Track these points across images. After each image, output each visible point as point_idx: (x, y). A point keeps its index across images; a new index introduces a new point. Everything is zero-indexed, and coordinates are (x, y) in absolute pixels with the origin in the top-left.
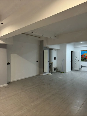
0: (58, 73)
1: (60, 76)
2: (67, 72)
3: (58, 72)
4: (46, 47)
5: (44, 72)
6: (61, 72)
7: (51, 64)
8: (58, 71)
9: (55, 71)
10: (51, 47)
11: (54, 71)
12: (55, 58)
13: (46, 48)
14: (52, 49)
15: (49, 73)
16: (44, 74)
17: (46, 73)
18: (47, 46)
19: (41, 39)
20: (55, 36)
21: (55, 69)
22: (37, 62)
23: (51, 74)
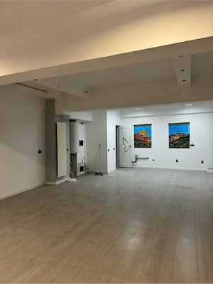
0: (90, 176)
1: (97, 183)
2: (109, 171)
3: (88, 173)
4: (62, 116)
5: (59, 175)
6: (97, 174)
7: (73, 156)
8: (90, 171)
9: (83, 173)
10: (73, 115)
11: (79, 173)
12: (81, 143)
13: (62, 118)
14: (75, 121)
15: (69, 179)
16: (58, 183)
17: (62, 178)
18: (65, 113)
19: (50, 96)
20: (86, 92)
21: (82, 169)
22: (40, 152)
23: (74, 180)
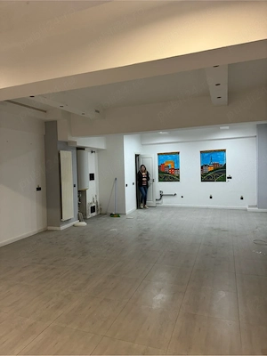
0: (103, 219)
1: (113, 226)
2: (127, 212)
3: (101, 215)
4: (67, 143)
5: (64, 218)
6: (112, 215)
7: (82, 194)
8: (103, 212)
9: (94, 214)
10: (81, 142)
11: (90, 215)
12: (92, 177)
13: (67, 145)
14: (83, 149)
15: (77, 222)
16: (63, 227)
17: (68, 221)
18: (70, 138)
19: (50, 118)
20: (97, 111)
21: (93, 209)
22: (39, 189)
23: (84, 224)
